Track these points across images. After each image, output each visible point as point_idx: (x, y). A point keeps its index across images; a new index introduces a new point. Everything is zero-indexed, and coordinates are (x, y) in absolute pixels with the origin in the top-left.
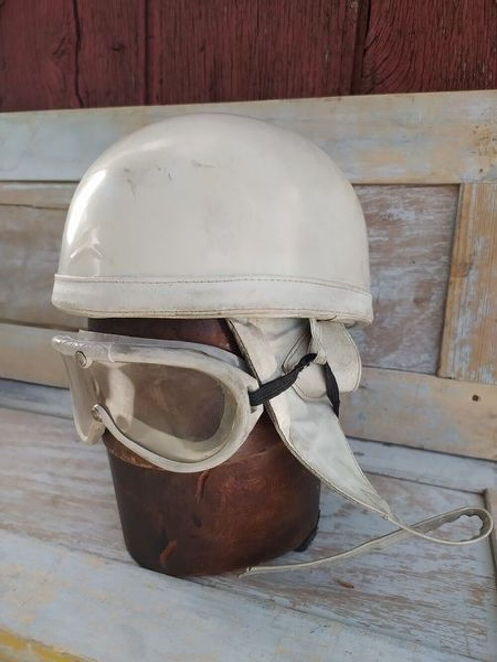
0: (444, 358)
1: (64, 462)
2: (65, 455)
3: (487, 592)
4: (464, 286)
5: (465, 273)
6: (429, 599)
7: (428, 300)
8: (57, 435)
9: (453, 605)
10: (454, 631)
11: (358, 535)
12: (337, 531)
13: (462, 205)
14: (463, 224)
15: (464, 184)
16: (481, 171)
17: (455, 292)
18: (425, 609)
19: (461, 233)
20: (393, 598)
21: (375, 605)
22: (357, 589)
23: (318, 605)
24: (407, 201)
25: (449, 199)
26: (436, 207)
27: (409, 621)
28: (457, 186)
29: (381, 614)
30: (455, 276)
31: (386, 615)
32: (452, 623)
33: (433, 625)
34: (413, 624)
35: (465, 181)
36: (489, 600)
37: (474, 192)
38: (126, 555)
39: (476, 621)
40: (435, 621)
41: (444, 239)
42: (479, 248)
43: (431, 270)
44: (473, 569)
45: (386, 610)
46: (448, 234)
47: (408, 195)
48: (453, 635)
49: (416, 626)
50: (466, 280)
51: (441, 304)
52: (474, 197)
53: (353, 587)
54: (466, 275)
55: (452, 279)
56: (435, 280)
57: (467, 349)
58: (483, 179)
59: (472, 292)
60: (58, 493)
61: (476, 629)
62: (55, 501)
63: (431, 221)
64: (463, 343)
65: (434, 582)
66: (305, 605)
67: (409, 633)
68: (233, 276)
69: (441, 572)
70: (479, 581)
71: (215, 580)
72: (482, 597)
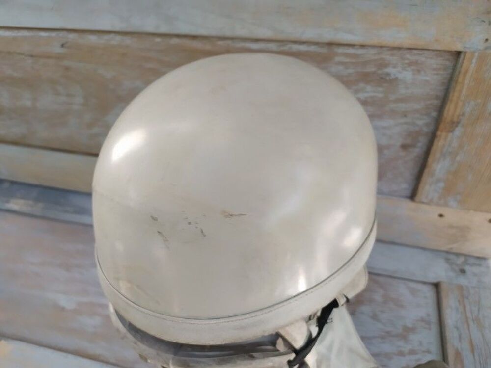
0: (420, 189)
4: (448, 140)
5: (451, 129)
7: (413, 146)
13: (459, 72)
14: (458, 88)
15: (466, 52)
16: (487, 40)
17: (439, 144)
19: (454, 96)
24: (406, 61)
25: (448, 63)
26: (434, 69)
28: (458, 53)
30: (442, 131)
35: (467, 50)
37: (474, 61)
41: (437, 97)
42: (468, 110)
43: (420, 122)
46: (441, 94)
47: (408, 56)
50: (450, 135)
52: (473, 65)
54: (452, 131)
55: (439, 133)
56: (422, 131)
57: (442, 185)
58: (486, 48)
59: (455, 144)
63: (427, 81)
64: (438, 181)
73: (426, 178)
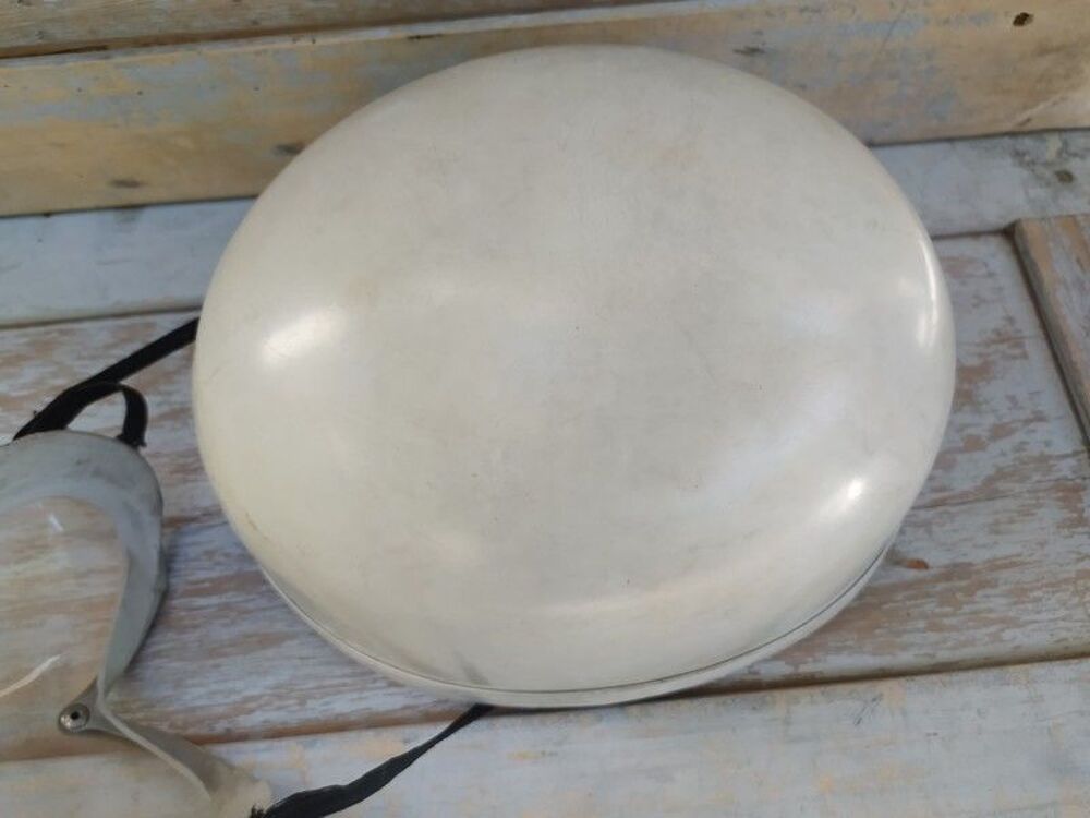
3: (1084, 488)
6: (1005, 548)
9: (1042, 544)
10: (1064, 604)
21: (930, 606)
23: (839, 650)
27: (992, 616)
29: (947, 621)
31: (954, 620)
32: (1055, 586)
33: (1030, 606)
34: (1002, 621)
40: (1031, 596)
44: (1048, 444)
45: (948, 609)
48: (1062, 612)
49: (1007, 622)
65: (999, 504)
66: (815, 661)
67: (1002, 641)
69: (1001, 474)
70: (1065, 469)
72: (1079, 505)
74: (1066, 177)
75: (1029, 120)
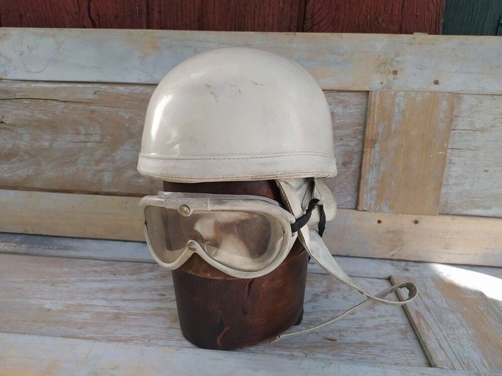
0: (360, 197)
1: (111, 290)
2: (110, 286)
3: (408, 332)
4: (372, 154)
5: (373, 146)
6: (379, 340)
7: (350, 163)
8: (96, 272)
9: (393, 341)
10: (399, 355)
11: (327, 311)
12: (314, 310)
13: (370, 104)
14: (371, 116)
15: (372, 91)
16: (382, 83)
17: (367, 157)
18: (379, 346)
19: (370, 121)
20: (361, 343)
21: (352, 348)
22: (338, 341)
23: (320, 353)
24: (337, 100)
25: (363, 100)
26: (355, 105)
27: (374, 353)
28: (368, 92)
29: (357, 352)
30: (367, 148)
31: (360, 352)
32: (396, 350)
34: (376, 355)
35: (372, 90)
36: (410, 336)
37: (377, 96)
38: (187, 343)
39: (408, 348)
40: (387, 351)
41: (360, 124)
42: (380, 130)
43: (352, 144)
44: (397, 321)
45: (359, 350)
46: (362, 122)
47: (338, 97)
48: (398, 357)
49: (378, 356)
50: (373, 150)
51: (359, 165)
52: (377, 99)
53: (336, 340)
54: (373, 147)
55: (365, 149)
56: (355, 150)
57: (374, 192)
58: (383, 88)
59: (377, 157)
60: (117, 311)
61: (409, 352)
62: (117, 317)
63: (351, 113)
64: (372, 189)
65: (379, 331)
66: (312, 354)
67: (376, 359)
68: (283, 153)
69: (380, 325)
70: (403, 327)
71: (252, 349)
72: (407, 335)
73: (363, 188)
74: (407, 270)
75: (393, 255)
